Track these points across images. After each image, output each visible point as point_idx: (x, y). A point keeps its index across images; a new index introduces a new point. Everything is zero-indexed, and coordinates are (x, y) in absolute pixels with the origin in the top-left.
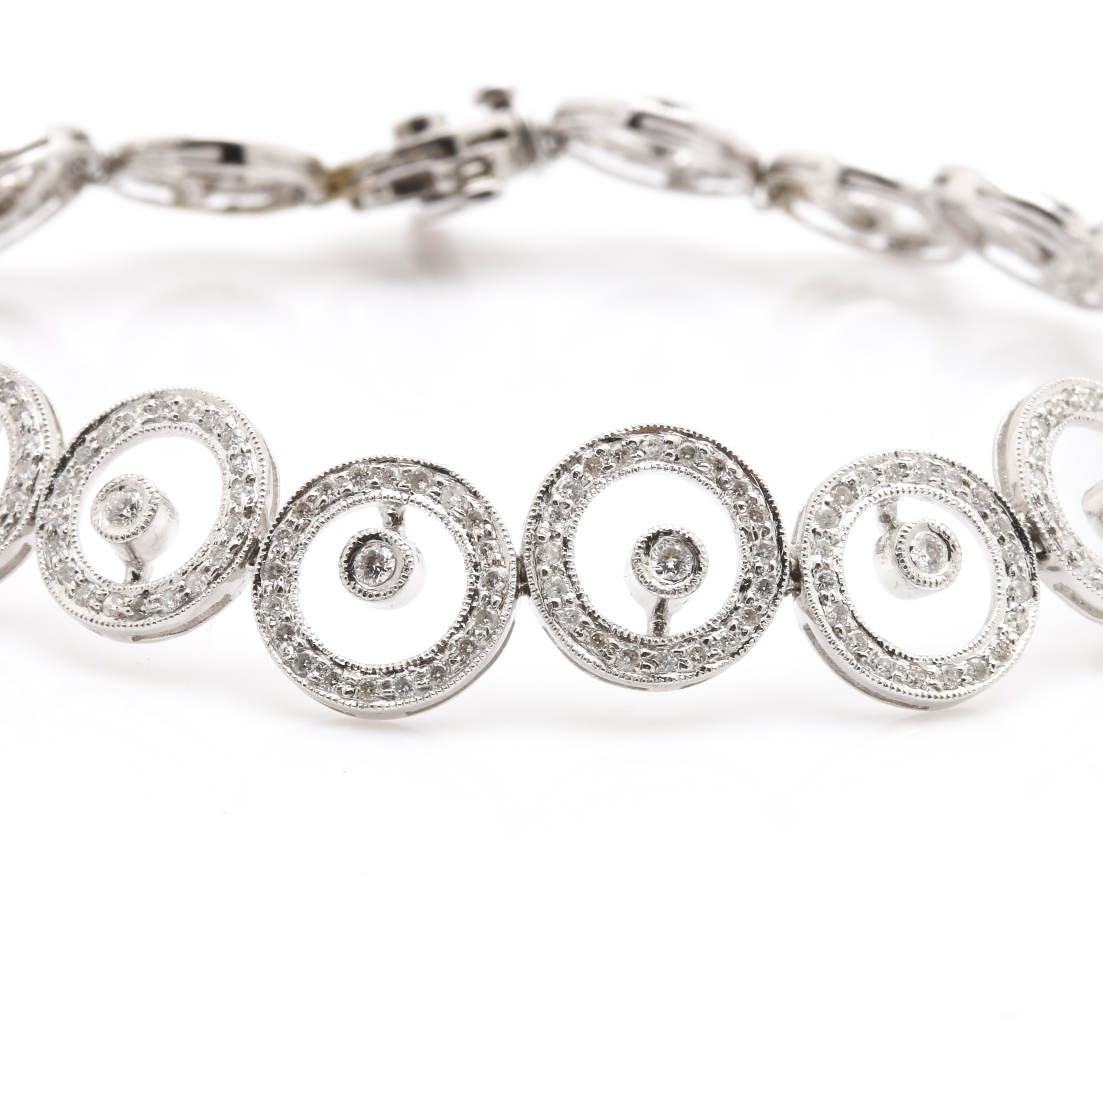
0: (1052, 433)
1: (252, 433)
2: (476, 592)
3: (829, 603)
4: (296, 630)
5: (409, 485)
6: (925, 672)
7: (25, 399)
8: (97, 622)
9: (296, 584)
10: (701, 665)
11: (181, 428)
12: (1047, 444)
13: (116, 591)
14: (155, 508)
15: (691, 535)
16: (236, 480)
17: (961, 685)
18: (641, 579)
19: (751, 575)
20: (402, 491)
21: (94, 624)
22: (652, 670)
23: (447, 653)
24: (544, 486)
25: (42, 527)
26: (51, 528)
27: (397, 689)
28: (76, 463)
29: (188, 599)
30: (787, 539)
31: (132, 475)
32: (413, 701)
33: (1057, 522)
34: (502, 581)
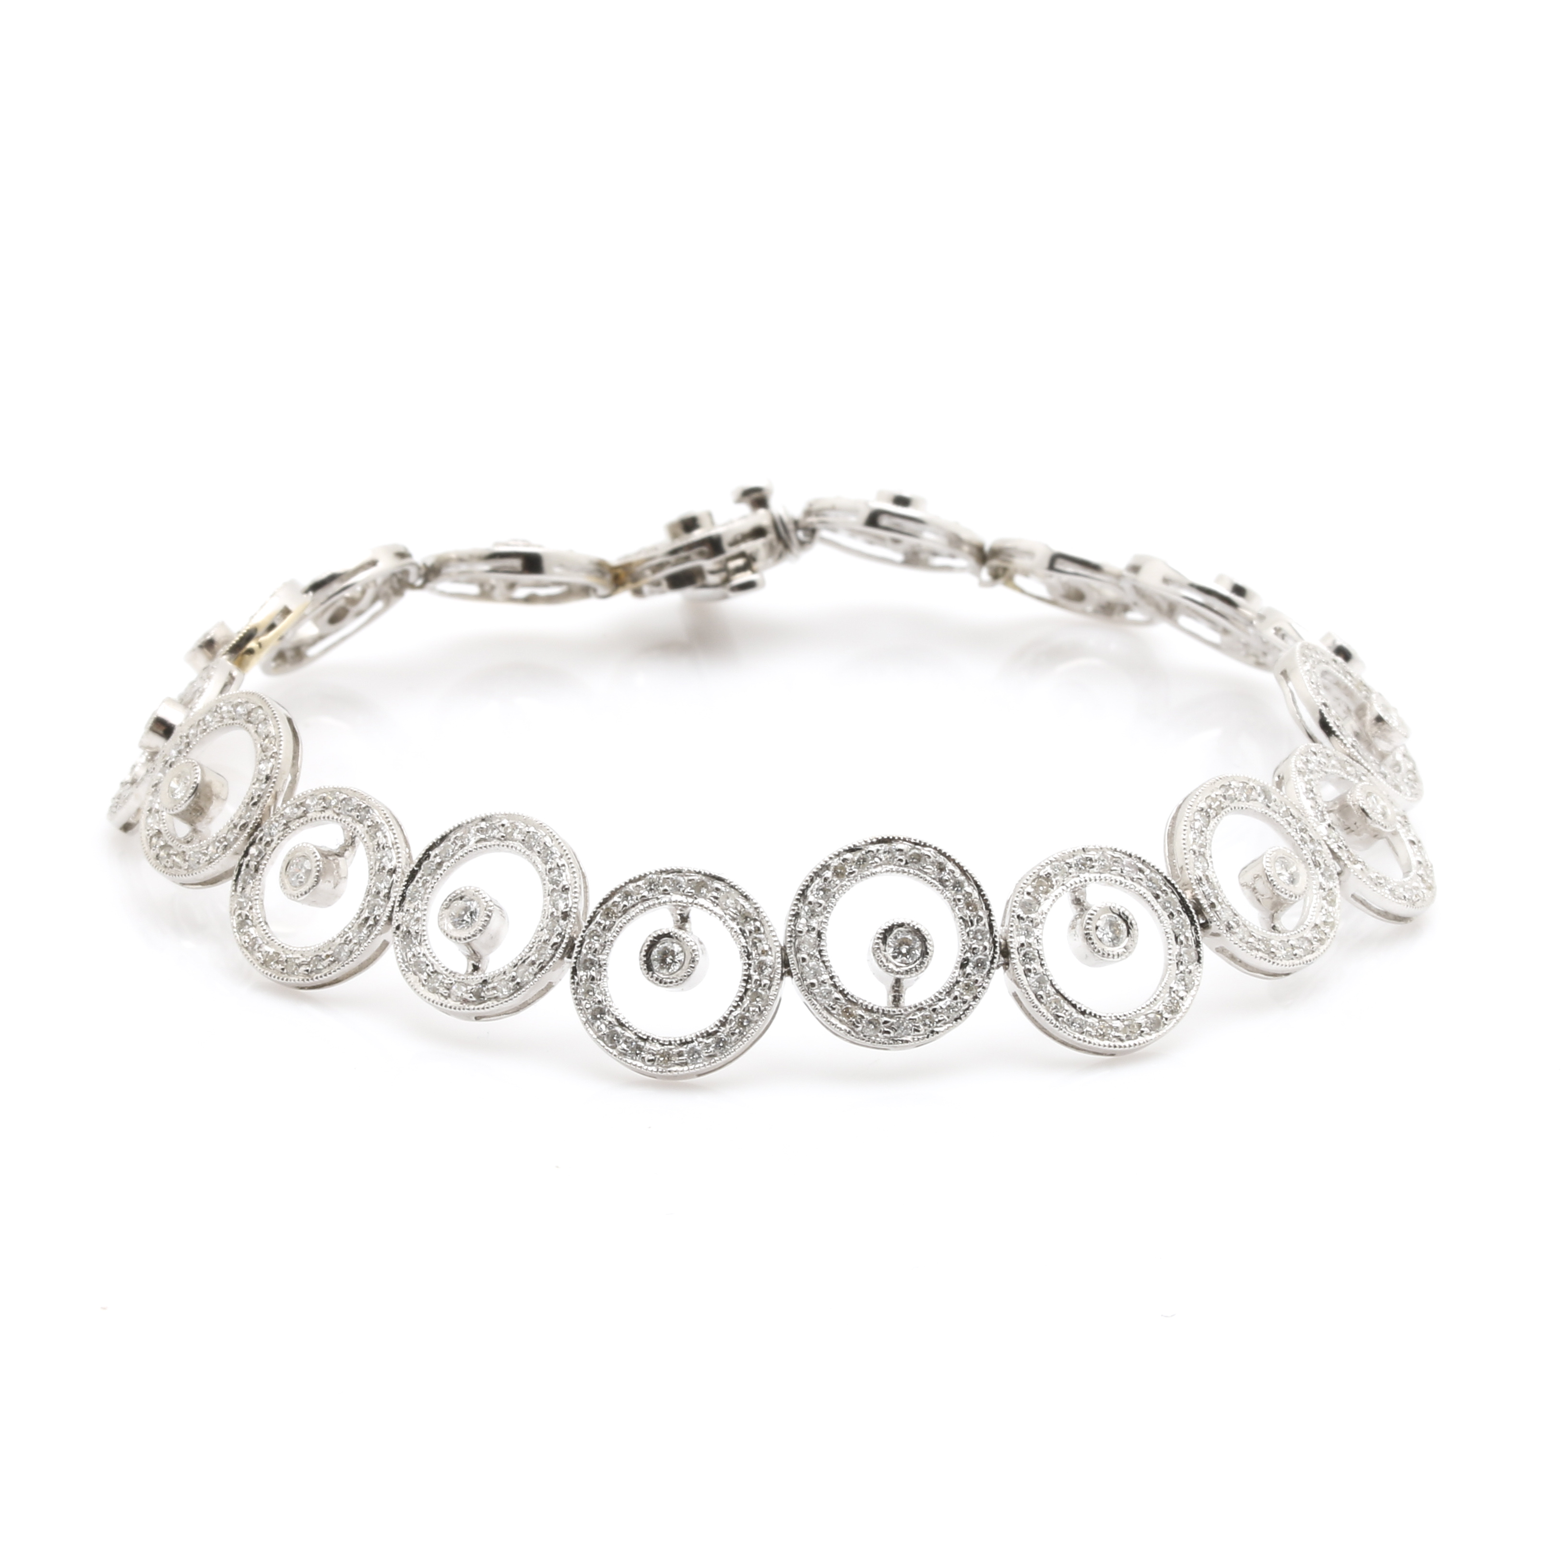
0: (1212, 823)
1: (565, 850)
2: (750, 977)
3: (1032, 975)
4: (606, 1010)
5: (693, 891)
6: (1111, 1027)
7: (378, 820)
8: (446, 1006)
9: (605, 973)
10: (931, 1029)
11: (508, 846)
12: (1208, 833)
13: (461, 980)
14: (490, 914)
15: (919, 926)
16: (554, 890)
17: (1141, 1035)
18: (881, 964)
19: (968, 955)
20: (687, 896)
21: (443, 1007)
22: (892, 1035)
23: (728, 1026)
24: (801, 890)
25: (398, 928)
26: (405, 929)
27: (689, 1057)
28: (423, 875)
29: (519, 987)
30: (997, 925)
31: (470, 887)
32: (700, 1066)
33: (1217, 898)
34: (770, 967)
